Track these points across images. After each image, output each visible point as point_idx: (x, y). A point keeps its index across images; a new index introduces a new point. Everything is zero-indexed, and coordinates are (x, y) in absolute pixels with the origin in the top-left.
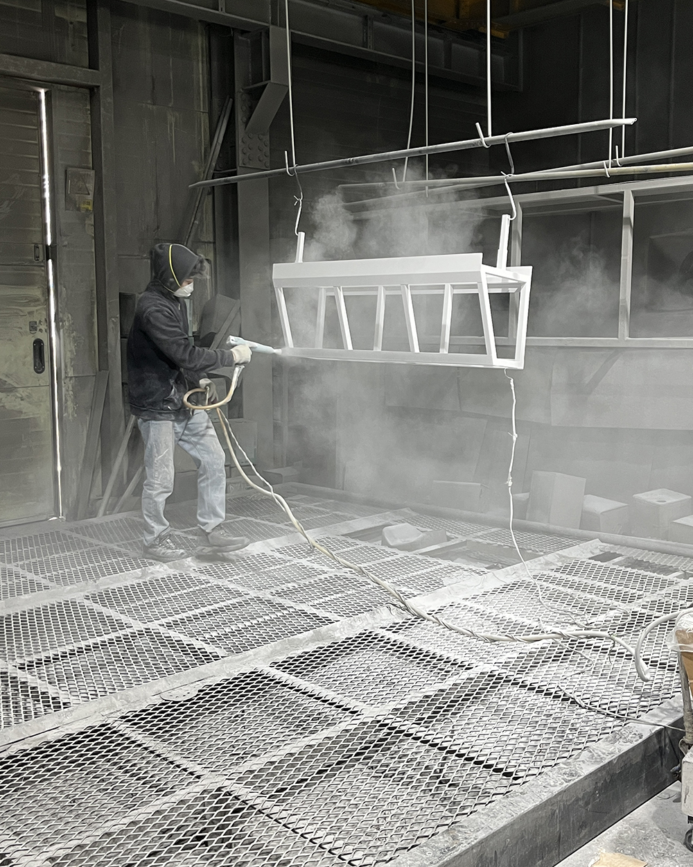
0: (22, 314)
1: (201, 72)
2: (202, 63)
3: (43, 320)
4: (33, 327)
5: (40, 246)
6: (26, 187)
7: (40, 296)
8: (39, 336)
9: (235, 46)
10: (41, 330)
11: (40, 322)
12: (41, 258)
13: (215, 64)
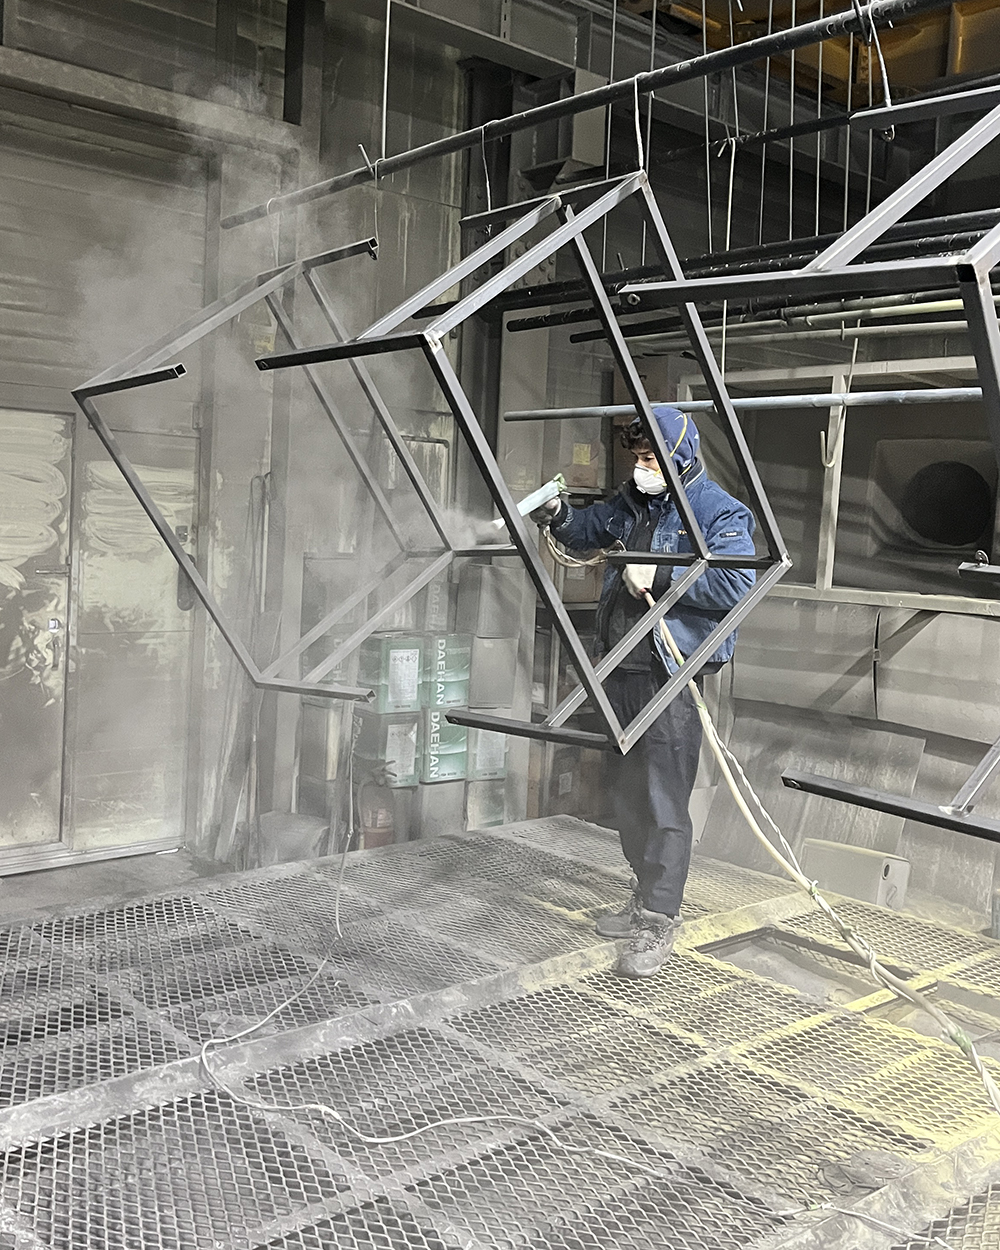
0: (165, 513)
4: (182, 535)
5: (200, 406)
7: (196, 487)
10: (192, 541)
11: (192, 527)
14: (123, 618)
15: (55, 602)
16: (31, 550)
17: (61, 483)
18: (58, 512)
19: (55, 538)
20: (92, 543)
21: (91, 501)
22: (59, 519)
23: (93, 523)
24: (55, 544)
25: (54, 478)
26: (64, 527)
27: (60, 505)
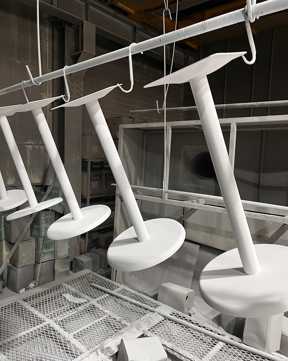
1: (48, 46)
2: (49, 42)
9: (65, 32)
13: (56, 43)
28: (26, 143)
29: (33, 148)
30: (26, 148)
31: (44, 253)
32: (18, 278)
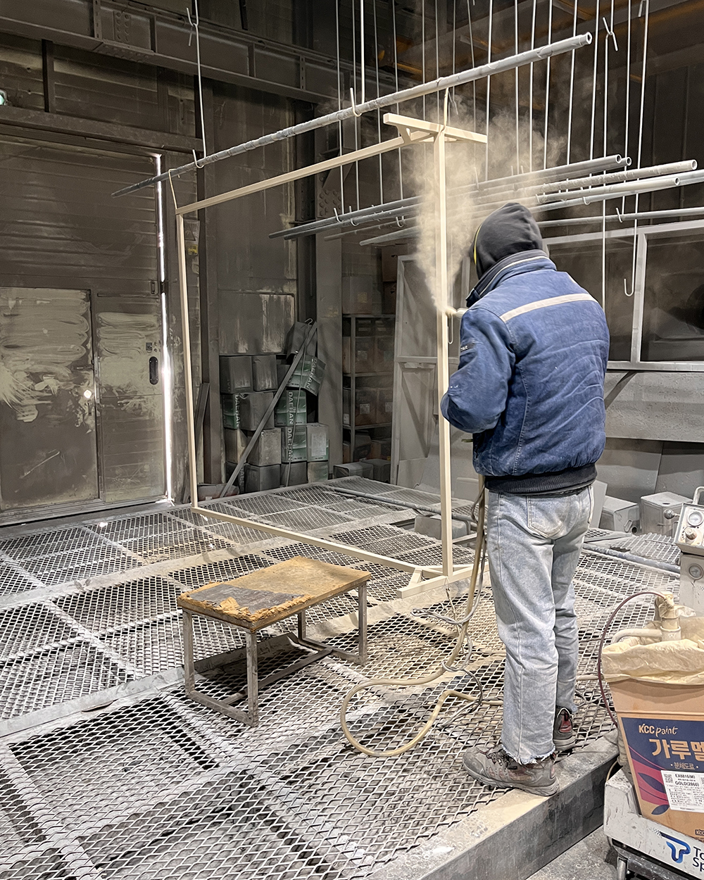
0: (140, 337)
3: (158, 342)
4: (149, 347)
5: (156, 282)
6: (145, 234)
7: (156, 323)
8: (154, 354)
10: (155, 350)
11: (155, 343)
12: (156, 292)
14: (122, 389)
15: (87, 382)
16: (74, 358)
17: (87, 324)
18: (85, 339)
19: (85, 352)
20: (104, 353)
21: (102, 332)
22: (86, 342)
23: (104, 343)
24: (85, 354)
25: (82, 322)
26: (89, 346)
27: (86, 335)
28: (261, 291)
29: (271, 299)
30: (261, 299)
31: (293, 450)
32: (261, 481)
